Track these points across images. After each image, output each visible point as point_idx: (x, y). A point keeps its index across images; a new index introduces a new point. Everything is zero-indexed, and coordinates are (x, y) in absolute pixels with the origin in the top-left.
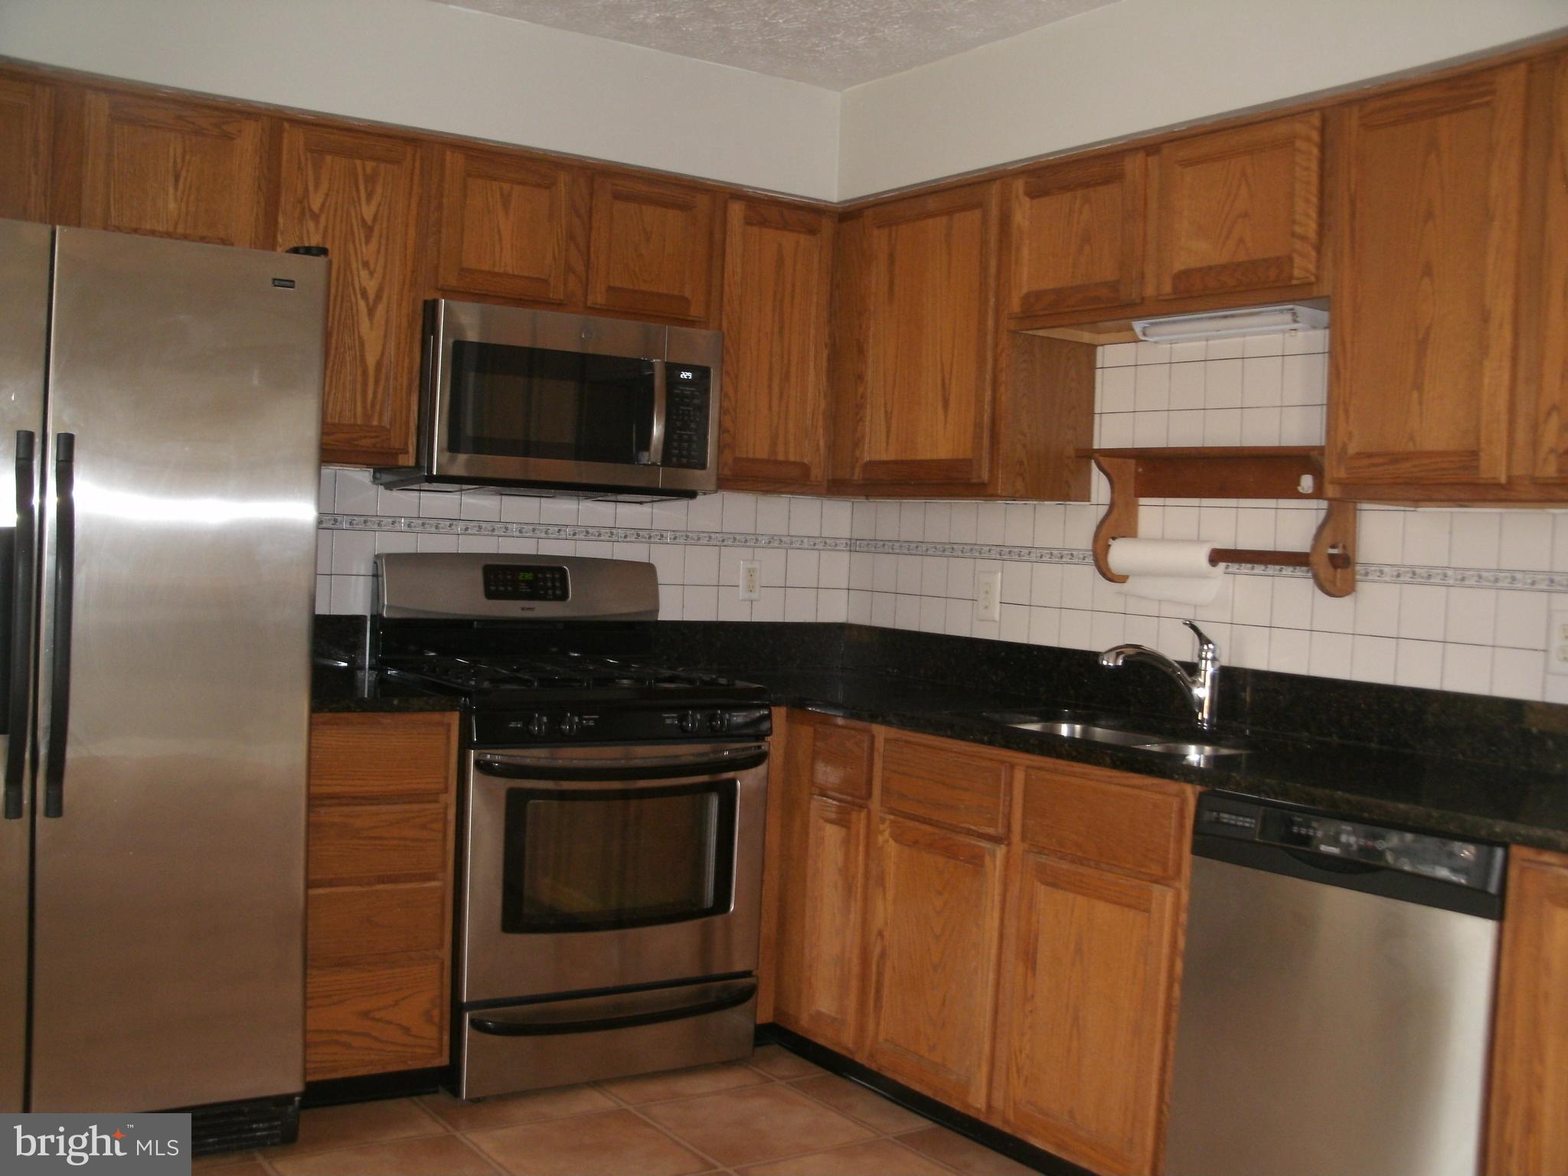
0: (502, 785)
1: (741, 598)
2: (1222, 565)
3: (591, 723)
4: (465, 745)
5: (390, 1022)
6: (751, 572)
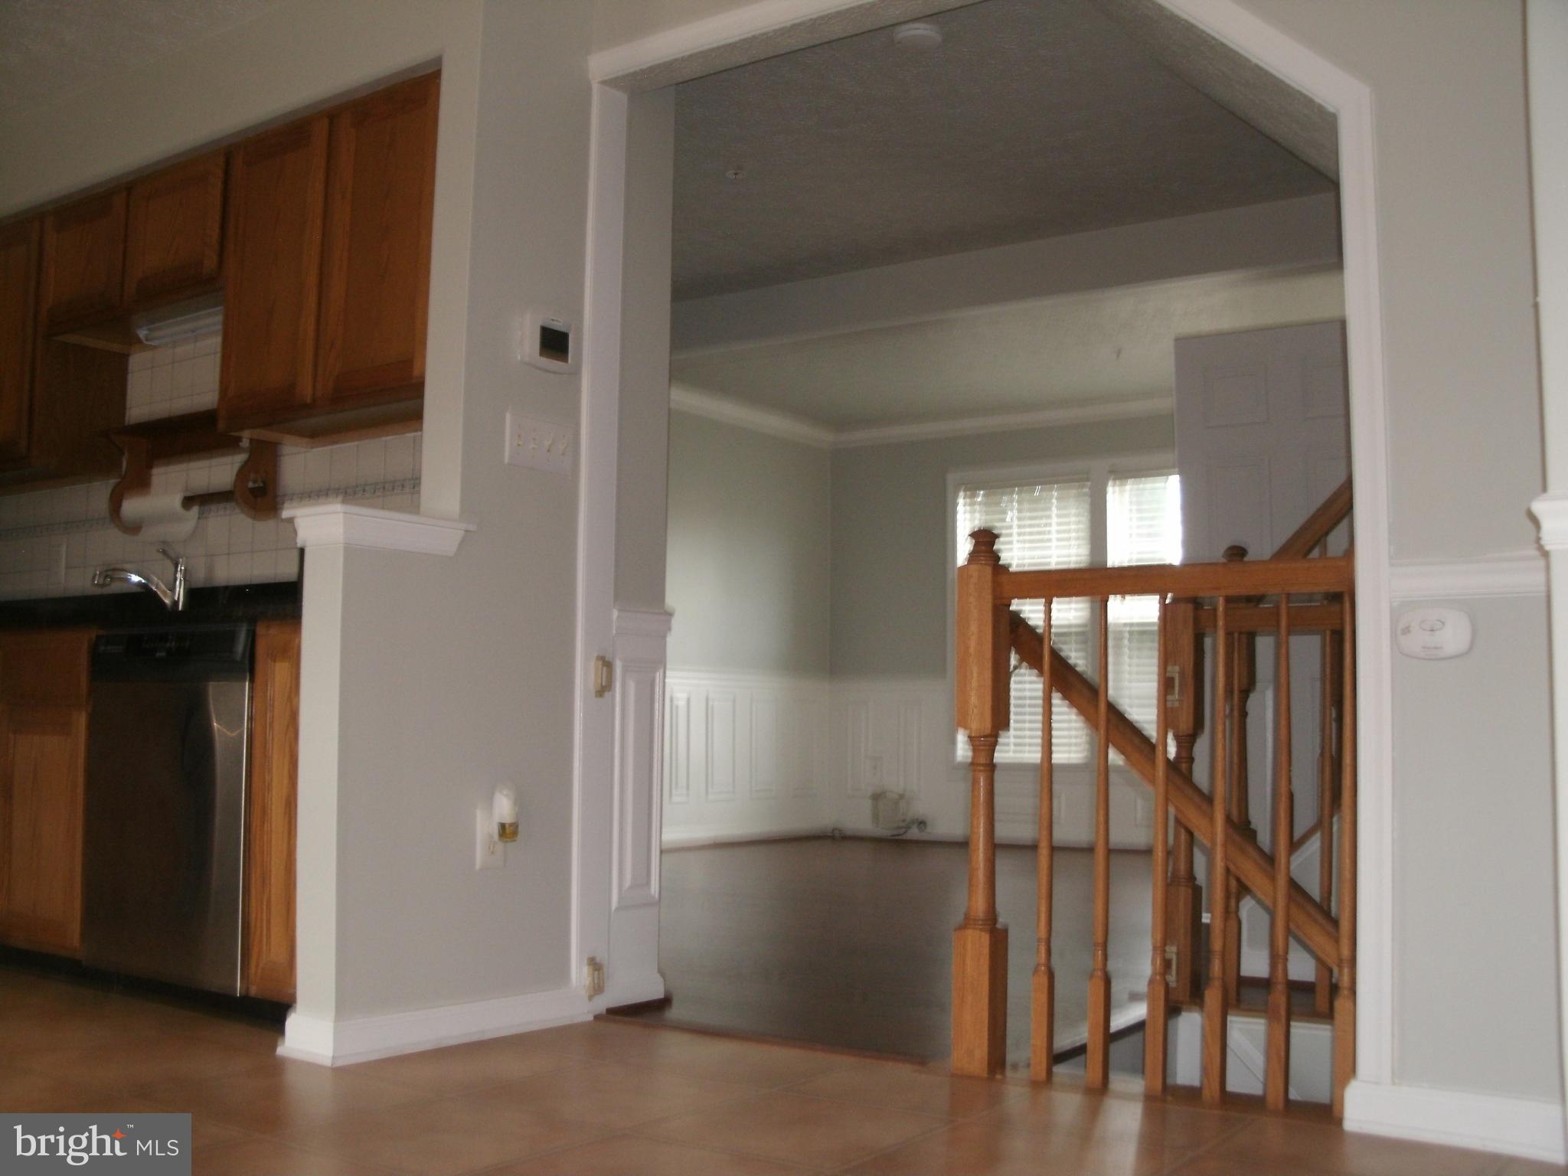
2: (195, 509)
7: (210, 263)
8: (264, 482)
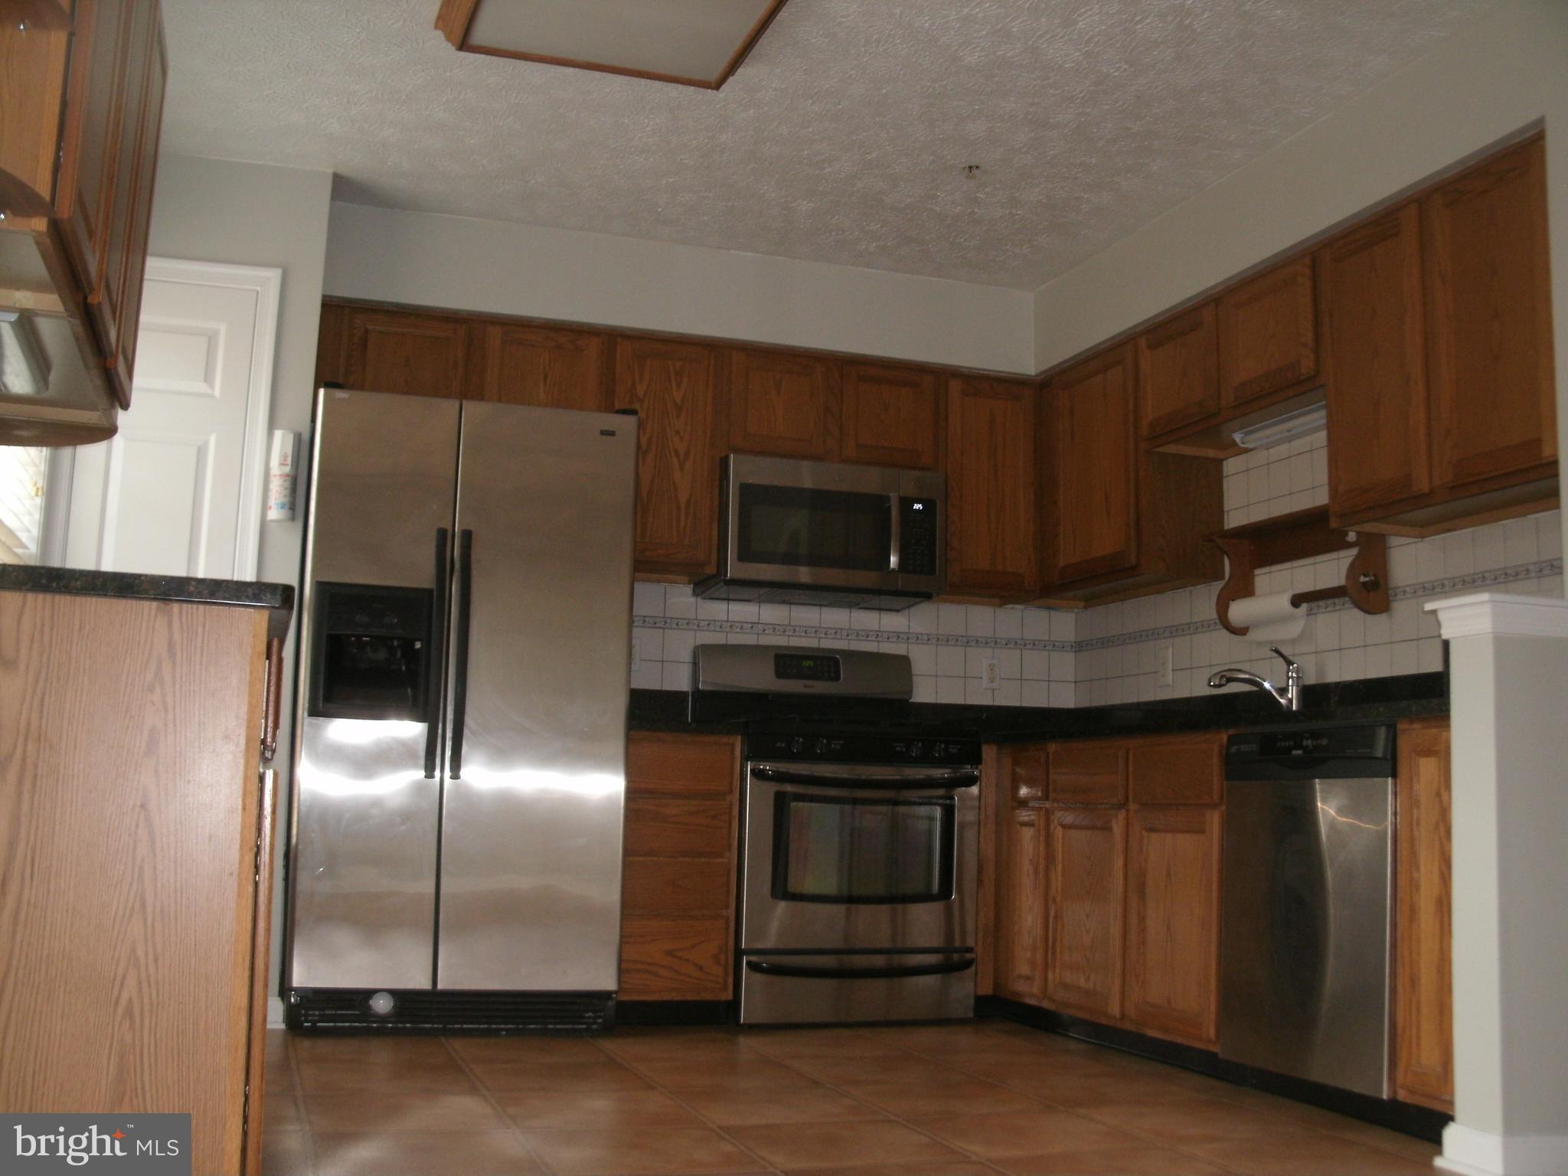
0: (771, 788)
1: (984, 687)
2: (1304, 607)
3: (838, 747)
4: (745, 759)
5: (687, 960)
6: (992, 667)
7: (1307, 365)
8: (1375, 575)
